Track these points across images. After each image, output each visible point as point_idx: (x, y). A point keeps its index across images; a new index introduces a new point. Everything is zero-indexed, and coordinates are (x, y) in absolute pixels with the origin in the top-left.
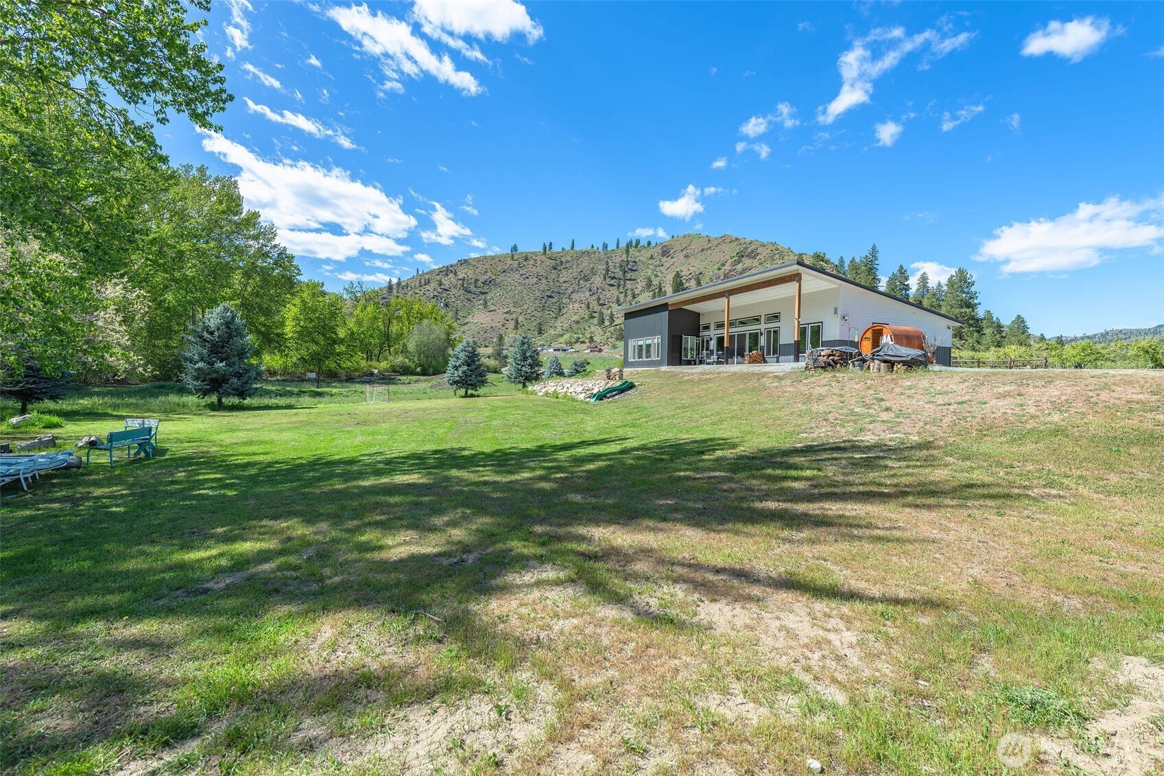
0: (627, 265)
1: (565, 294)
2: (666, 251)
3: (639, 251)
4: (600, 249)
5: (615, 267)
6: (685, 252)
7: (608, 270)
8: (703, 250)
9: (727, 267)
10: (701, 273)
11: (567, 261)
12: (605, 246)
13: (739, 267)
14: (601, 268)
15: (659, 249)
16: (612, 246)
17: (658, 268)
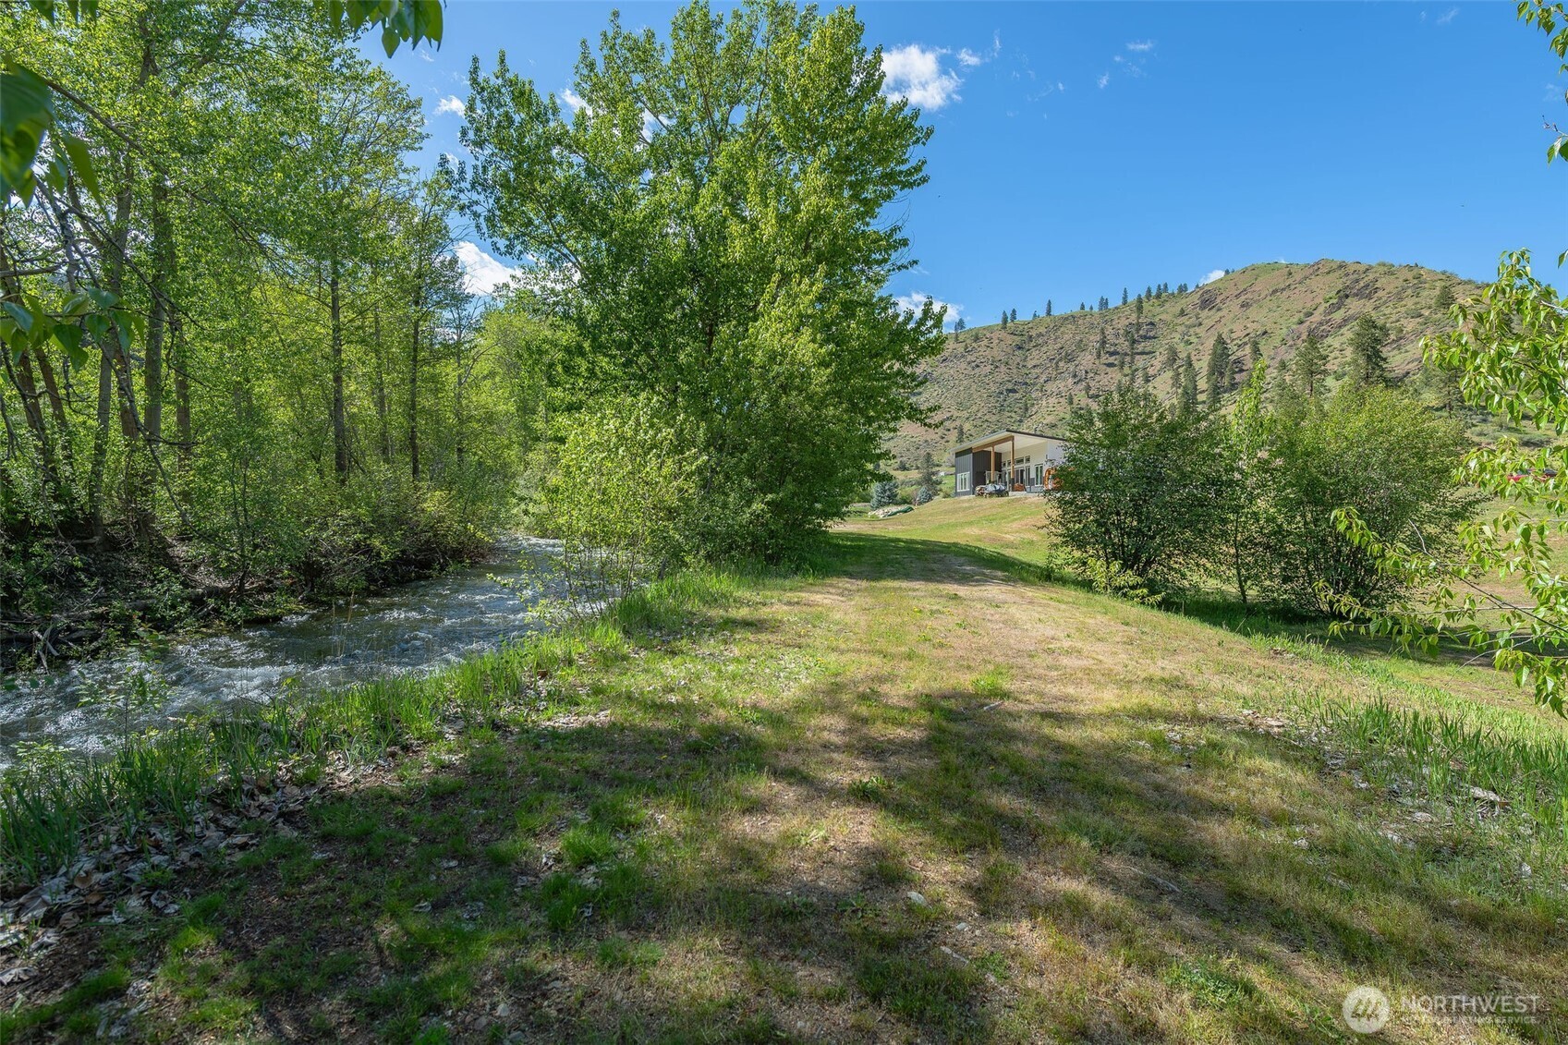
0: (1138, 330)
1: (1035, 384)
2: (1208, 300)
3: (1162, 305)
4: (1096, 309)
5: (1117, 336)
6: (1243, 298)
7: (1104, 343)
8: (1275, 292)
9: (1317, 317)
10: (1265, 333)
11: (1040, 335)
12: (1104, 303)
13: (1338, 316)
14: (1095, 338)
15: (1196, 299)
16: (1115, 302)
17: (1192, 330)
